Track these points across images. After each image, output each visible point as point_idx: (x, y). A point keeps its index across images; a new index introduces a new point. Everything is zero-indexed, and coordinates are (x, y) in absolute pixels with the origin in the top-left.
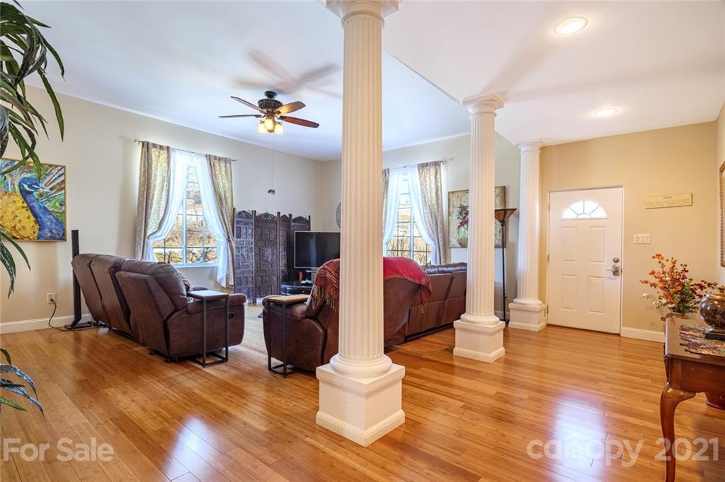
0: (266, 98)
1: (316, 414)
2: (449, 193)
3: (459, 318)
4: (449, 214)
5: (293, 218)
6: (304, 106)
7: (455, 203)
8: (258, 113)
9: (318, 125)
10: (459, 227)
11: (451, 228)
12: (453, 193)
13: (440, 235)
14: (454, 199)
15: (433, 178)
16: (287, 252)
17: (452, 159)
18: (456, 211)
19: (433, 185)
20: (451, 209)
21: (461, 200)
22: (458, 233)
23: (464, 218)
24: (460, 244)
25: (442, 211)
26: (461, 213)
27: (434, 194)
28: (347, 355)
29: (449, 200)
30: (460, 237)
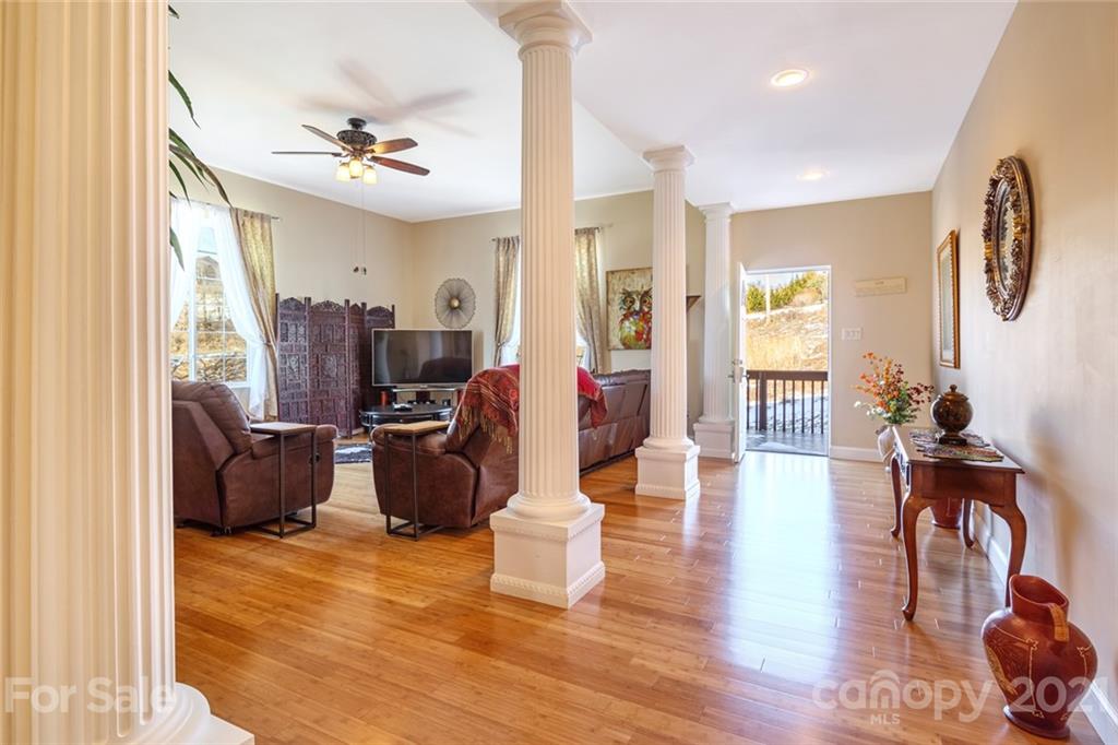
0: (349, 128)
1: (490, 578)
2: (607, 273)
3: (641, 444)
4: (608, 302)
5: (368, 308)
6: (416, 144)
7: (616, 287)
8: (339, 150)
9: (428, 172)
10: (622, 320)
11: (611, 323)
12: (613, 272)
13: (596, 332)
14: (614, 281)
15: (584, 251)
16: (360, 362)
17: (611, 226)
18: (617, 299)
19: (585, 262)
20: (611, 296)
21: (624, 283)
22: (621, 329)
23: (629, 308)
24: (624, 344)
25: (598, 297)
26: (624, 301)
27: (586, 274)
28: (534, 494)
29: (607, 282)
30: (625, 334)
